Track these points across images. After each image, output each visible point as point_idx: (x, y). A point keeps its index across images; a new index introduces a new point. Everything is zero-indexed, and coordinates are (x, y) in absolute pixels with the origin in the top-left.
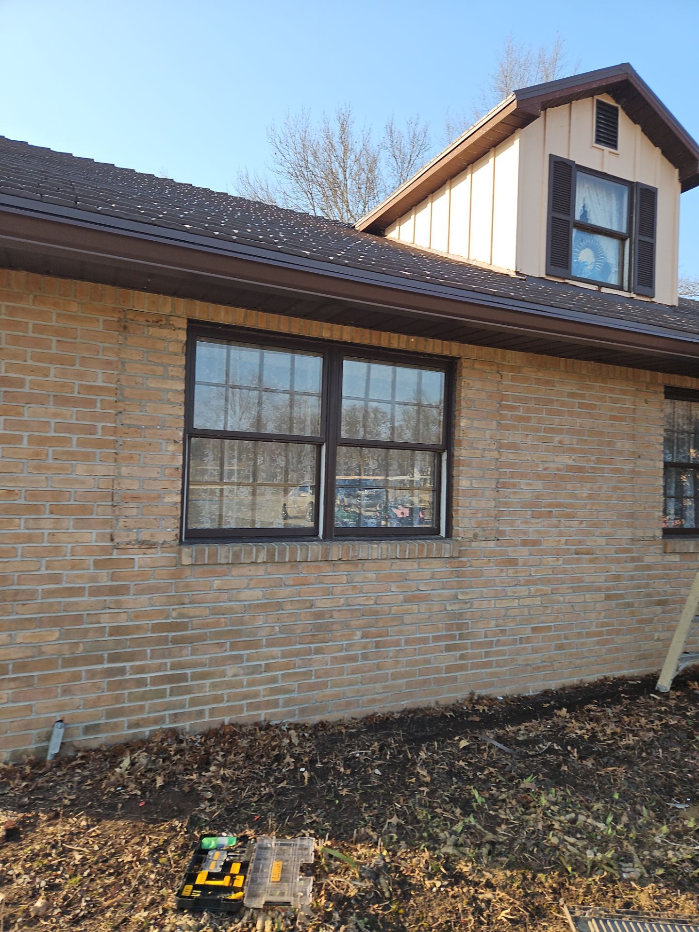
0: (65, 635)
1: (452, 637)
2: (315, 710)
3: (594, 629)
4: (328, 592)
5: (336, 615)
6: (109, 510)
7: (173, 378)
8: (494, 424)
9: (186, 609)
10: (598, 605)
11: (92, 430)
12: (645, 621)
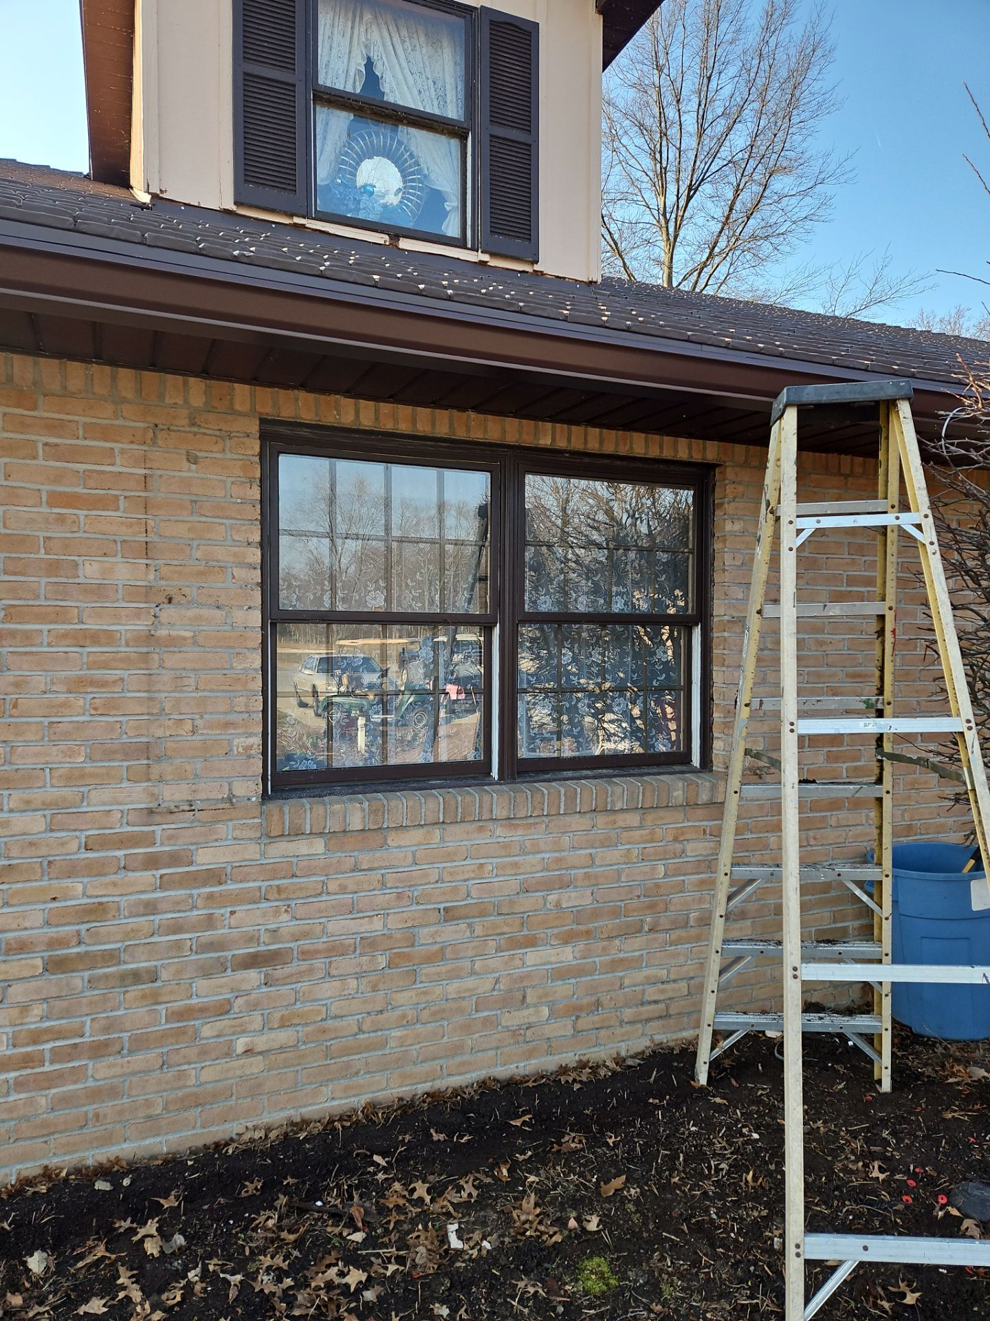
10: (18, 987)
12: (203, 1010)
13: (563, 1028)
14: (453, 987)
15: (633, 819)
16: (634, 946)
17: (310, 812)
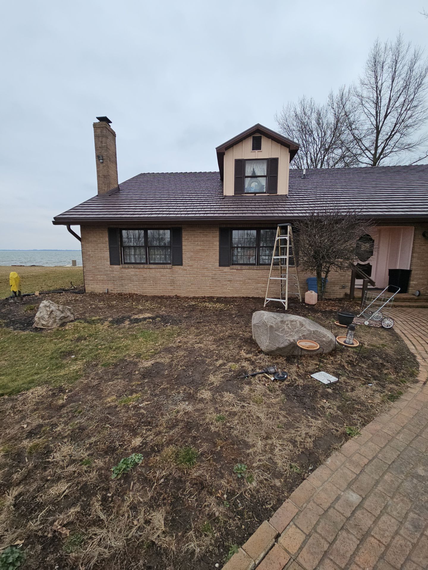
0: (107, 277)
1: (172, 284)
2: (145, 293)
3: (208, 285)
4: (146, 274)
5: (147, 277)
9: (122, 275)
10: (209, 280)
17: (234, 267)
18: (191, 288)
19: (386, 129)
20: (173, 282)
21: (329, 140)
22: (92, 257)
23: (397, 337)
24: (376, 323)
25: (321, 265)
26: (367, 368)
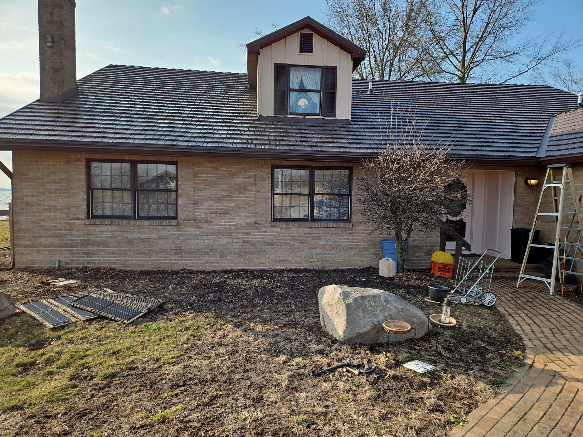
0: (59, 240)
1: (177, 250)
2: (129, 267)
3: (237, 252)
4: (132, 234)
5: (134, 240)
6: (67, 209)
7: (82, 175)
8: (192, 182)
9: (89, 236)
10: (239, 244)
11: (62, 190)
12: (262, 251)
13: (320, 263)
14: (300, 253)
15: (333, 229)
16: (333, 251)
17: (277, 224)
18: (211, 257)
19: (476, 28)
20: (179, 248)
21: (400, 34)
22: (32, 206)
23: (501, 318)
24: (475, 300)
25: (401, 222)
26: (467, 353)
